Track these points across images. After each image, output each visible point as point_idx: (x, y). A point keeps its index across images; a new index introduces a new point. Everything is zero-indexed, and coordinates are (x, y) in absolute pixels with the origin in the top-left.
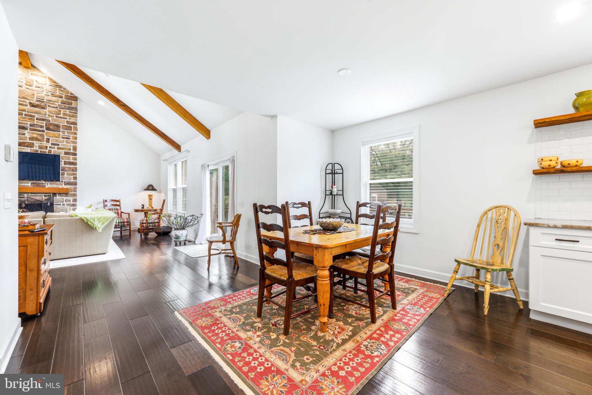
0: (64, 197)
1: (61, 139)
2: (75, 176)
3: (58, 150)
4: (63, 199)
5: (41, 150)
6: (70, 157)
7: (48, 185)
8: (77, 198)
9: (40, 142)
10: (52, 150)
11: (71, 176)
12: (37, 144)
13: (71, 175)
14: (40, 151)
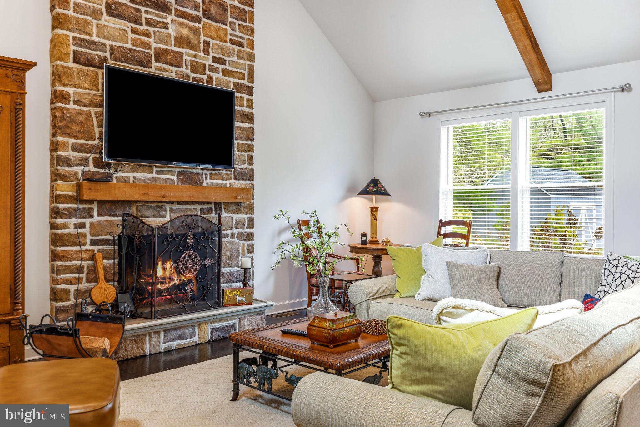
0: (234, 213)
1: (229, 44)
2: (250, 154)
3: (224, 77)
4: (232, 218)
5: (195, 75)
6: (243, 98)
7: (206, 179)
8: (254, 216)
9: (194, 53)
10: (214, 75)
11: (243, 153)
12: (188, 55)
13: (245, 151)
14: (193, 78)
